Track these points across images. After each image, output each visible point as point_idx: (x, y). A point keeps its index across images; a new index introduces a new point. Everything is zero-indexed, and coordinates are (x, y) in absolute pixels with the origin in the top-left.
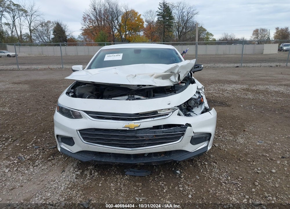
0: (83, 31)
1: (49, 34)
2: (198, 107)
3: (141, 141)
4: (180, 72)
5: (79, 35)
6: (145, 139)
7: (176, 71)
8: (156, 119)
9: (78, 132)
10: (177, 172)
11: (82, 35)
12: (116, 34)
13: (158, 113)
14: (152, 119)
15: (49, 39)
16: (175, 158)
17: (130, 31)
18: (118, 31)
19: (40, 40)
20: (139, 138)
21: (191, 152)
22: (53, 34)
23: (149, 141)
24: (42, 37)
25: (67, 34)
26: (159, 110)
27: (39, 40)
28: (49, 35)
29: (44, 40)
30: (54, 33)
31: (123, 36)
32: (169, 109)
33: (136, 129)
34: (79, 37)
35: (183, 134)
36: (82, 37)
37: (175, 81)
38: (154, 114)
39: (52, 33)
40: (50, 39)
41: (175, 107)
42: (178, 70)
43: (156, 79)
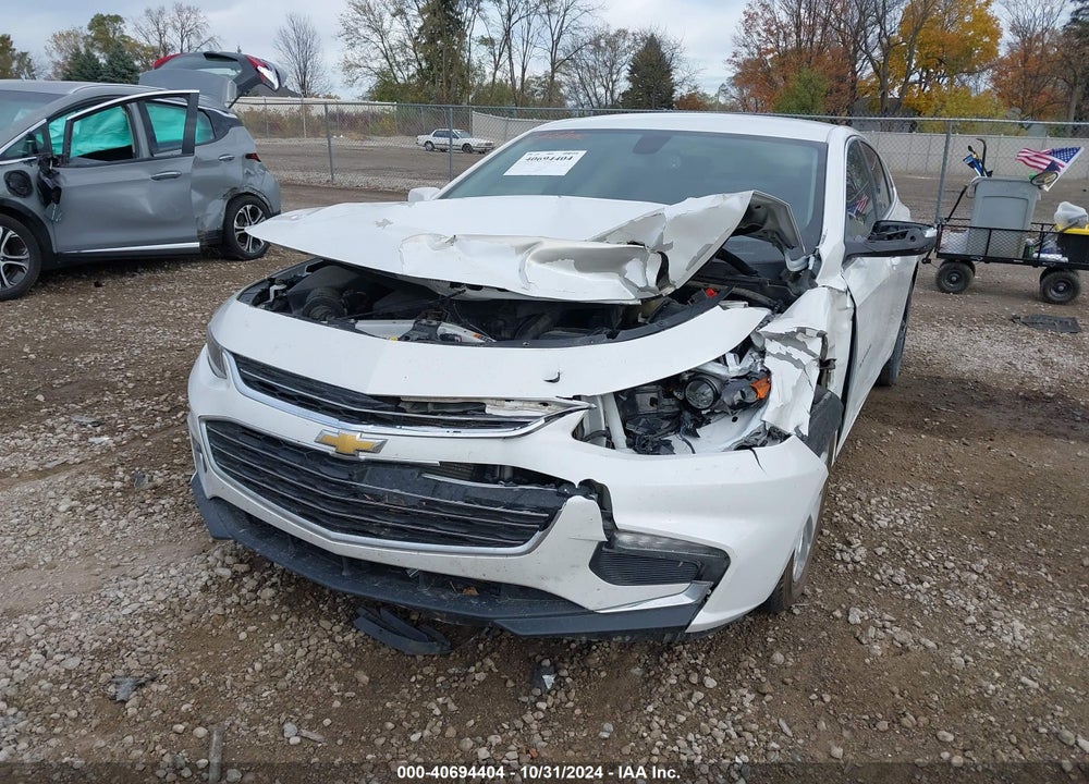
0: (738, 70)
1: (614, 77)
2: (735, 420)
3: (369, 509)
4: (670, 246)
5: (725, 82)
6: (388, 509)
7: (651, 241)
8: (465, 432)
9: (204, 425)
10: (545, 677)
11: (733, 85)
12: (866, 81)
13: (487, 411)
14: (450, 432)
15: (612, 96)
16: (506, 616)
17: (928, 72)
18: (876, 71)
19: (581, 97)
20: (365, 498)
21: (593, 612)
22: (628, 78)
23: (401, 518)
24: (588, 88)
25: (676, 76)
26: (492, 399)
27: (577, 99)
28: (614, 82)
29: (594, 99)
30: (631, 73)
31: (895, 93)
32: (545, 404)
33: (363, 456)
34: (723, 90)
35: (546, 524)
36: (734, 91)
37: (641, 284)
38: (466, 413)
39: (625, 73)
40: (616, 96)
41: (575, 398)
42: (659, 234)
43: (542, 266)
